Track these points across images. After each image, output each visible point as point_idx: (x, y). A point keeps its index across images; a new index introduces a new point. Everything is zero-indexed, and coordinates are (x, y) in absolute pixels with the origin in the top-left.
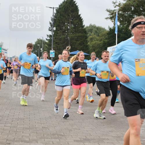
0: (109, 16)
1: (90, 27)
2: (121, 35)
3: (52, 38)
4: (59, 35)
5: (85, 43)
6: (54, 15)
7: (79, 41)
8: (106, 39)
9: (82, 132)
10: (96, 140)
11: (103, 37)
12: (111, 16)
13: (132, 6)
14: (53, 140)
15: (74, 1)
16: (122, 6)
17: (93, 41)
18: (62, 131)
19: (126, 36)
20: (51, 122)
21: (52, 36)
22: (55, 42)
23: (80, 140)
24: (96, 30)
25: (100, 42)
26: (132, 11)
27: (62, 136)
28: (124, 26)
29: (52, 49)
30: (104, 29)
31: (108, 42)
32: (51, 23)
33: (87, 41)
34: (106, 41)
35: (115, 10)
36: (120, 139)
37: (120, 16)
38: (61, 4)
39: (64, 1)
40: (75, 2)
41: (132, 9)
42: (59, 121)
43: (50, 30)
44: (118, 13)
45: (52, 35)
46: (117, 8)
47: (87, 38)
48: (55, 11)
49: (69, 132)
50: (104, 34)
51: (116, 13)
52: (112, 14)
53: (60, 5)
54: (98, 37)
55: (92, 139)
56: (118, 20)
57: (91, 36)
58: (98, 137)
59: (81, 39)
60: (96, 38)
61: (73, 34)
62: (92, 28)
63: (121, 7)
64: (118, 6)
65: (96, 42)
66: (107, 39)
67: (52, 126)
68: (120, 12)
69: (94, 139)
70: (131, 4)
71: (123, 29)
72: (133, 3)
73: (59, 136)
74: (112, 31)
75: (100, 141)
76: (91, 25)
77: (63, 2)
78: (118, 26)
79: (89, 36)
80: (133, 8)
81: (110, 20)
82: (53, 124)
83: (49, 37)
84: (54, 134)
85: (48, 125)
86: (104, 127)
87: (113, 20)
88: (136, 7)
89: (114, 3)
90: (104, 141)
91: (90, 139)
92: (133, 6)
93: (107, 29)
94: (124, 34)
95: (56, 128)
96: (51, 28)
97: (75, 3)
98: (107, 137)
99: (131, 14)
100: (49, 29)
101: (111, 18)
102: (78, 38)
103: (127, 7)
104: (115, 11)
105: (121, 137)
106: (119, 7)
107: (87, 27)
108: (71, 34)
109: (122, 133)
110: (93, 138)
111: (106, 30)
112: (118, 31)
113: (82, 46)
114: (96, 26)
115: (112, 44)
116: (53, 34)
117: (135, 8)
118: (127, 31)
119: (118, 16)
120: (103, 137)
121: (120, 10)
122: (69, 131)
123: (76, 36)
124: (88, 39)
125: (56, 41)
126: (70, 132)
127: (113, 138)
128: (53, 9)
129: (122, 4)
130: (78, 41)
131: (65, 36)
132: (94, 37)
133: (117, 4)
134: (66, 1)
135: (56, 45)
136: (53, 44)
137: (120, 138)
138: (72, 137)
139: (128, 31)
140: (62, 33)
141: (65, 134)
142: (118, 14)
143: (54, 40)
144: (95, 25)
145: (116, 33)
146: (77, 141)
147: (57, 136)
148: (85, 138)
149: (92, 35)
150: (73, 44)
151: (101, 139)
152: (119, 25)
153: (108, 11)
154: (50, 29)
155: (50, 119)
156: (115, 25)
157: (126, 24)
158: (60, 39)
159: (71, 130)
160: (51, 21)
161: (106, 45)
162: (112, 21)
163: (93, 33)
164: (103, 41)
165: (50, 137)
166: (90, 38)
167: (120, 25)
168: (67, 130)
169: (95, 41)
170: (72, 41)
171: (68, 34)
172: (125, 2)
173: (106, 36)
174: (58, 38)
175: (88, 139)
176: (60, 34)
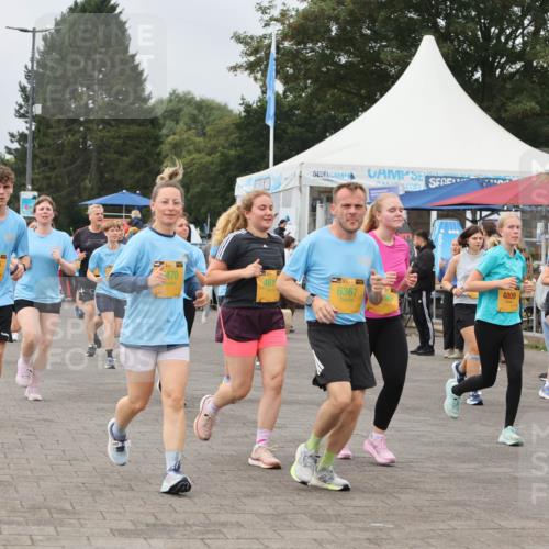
0: (245, 59)
1: (170, 101)
2: (290, 130)
3: (27, 145)
4: (54, 134)
5: (152, 162)
6: (37, 56)
7: (132, 157)
8: (233, 145)
9: (142, 499)
10: (195, 528)
11: (222, 140)
12: (252, 59)
13: (330, 18)
14: (34, 529)
15: (112, 3)
16: (292, 21)
17: (184, 153)
18: (65, 494)
19: (310, 135)
20: (24, 461)
21: (30, 139)
22: (38, 161)
23: (133, 528)
24: (195, 112)
25: (208, 159)
26: (331, 39)
27: (67, 512)
28: (300, 96)
29: (29, 187)
30: (223, 110)
31: (239, 157)
32: (23, 89)
33: (159, 154)
34: (232, 152)
35: (264, 37)
36: (286, 523)
37: (285, 57)
38: (63, 16)
39: (76, 4)
40: (114, 8)
41: (330, 31)
42: (57, 459)
43: (22, 116)
44: (278, 47)
45: (27, 132)
46: (276, 28)
47: (162, 143)
48: (40, 44)
49: (90, 499)
50: (224, 126)
51: (269, 46)
52: (256, 51)
53: (59, 18)
54: (201, 139)
55: (179, 526)
56: (277, 72)
57: (177, 137)
58: (201, 517)
59: (137, 148)
60: (194, 143)
61: (109, 127)
62: (181, 105)
63: (290, 26)
64: (276, 20)
65: (194, 159)
66: (236, 146)
67: (27, 477)
68: (287, 44)
69: (186, 525)
70: (327, 13)
71: (296, 108)
72: (334, 9)
73: (55, 516)
74: (254, 115)
75: (208, 532)
76: (174, 94)
77: (71, 9)
78: (277, 95)
79: (167, 136)
80: (334, 29)
81: (248, 72)
82: (31, 470)
83: (19, 141)
84: (34, 509)
85: (11, 472)
86: (224, 477)
87: (259, 75)
88: (347, 22)
89: (264, 10)
90: (225, 531)
91: (170, 523)
92: (336, 20)
93: (237, 109)
94: (299, 126)
95: (41, 483)
96: (25, 108)
97: (117, 12)
98: (234, 518)
99: (328, 52)
100: (17, 111)
101: (251, 67)
102: (125, 144)
103: (312, 24)
104: (266, 42)
105: (289, 517)
106: (283, 24)
107: (160, 102)
108: (101, 127)
109: (290, 499)
110: (182, 523)
111: (231, 111)
112: (278, 116)
113: (141, 174)
114: (193, 98)
115: (256, 164)
116: (33, 128)
117: (342, 29)
118: (310, 114)
119: (276, 60)
120: (223, 518)
121: (285, 37)
122: (93, 496)
123: (119, 137)
124: (165, 148)
125: (44, 157)
126: (97, 498)
127: (258, 520)
128: (31, 34)
129: (294, 13)
130: (127, 155)
131: (78, 136)
132: (188, 139)
133: (276, 13)
134: (83, 5)
135: (43, 171)
136: (33, 169)
137: (285, 519)
138: (105, 519)
139: (314, 115)
140: (66, 126)
141: (78, 508)
142: (277, 53)
143: (37, 151)
144: (189, 93)
145: (270, 122)
146: (123, 533)
147: (48, 515)
148: (151, 520)
149: (177, 131)
150: (105, 165)
151: (214, 524)
152: (281, 92)
153: (239, 39)
154: (22, 111)
155: (21, 451)
156: (264, 93)
157: (306, 88)
158: (60, 150)
159: (100, 492)
160: (25, 82)
161: (233, 167)
162: (256, 79)
163: (182, 124)
164: (218, 154)
165: (22, 519)
166: (170, 144)
167: (285, 93)
168: (85, 493)
169: (189, 152)
170: (103, 154)
171: (87, 129)
172: (303, 6)
173: (231, 134)
174: (49, 146)
175: (163, 525)
176: (56, 130)
